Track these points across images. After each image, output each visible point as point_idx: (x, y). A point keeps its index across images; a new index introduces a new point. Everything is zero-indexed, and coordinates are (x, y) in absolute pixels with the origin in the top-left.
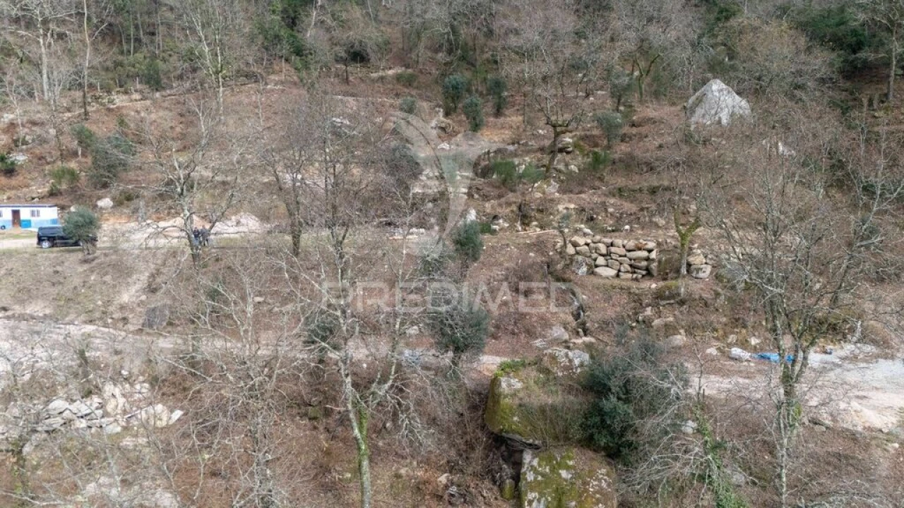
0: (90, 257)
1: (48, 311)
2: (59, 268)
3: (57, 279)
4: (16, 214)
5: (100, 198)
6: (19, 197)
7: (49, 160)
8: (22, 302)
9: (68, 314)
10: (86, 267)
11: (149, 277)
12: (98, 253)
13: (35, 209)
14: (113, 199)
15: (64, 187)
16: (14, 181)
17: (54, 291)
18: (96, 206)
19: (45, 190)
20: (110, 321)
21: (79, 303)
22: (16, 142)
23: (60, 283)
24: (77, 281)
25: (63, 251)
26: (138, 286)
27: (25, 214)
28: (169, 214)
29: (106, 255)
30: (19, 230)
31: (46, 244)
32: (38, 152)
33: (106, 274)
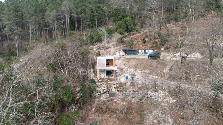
0: (158, 61)
1: (149, 72)
2: (152, 63)
3: (151, 65)
4: (145, 51)
5: (161, 48)
6: (146, 48)
7: (152, 40)
8: (144, 69)
9: (153, 73)
10: (157, 63)
11: (171, 67)
12: (160, 60)
13: (148, 50)
14: (164, 48)
15: (154, 45)
16: (145, 44)
17: (151, 68)
18: (161, 50)
19: (151, 46)
20: (161, 76)
21: (155, 71)
22: (146, 36)
23: (152, 66)
24: (155, 66)
25: (153, 59)
26: (168, 69)
27: (147, 51)
28: (176, 52)
29: (161, 61)
30: (145, 55)
31: (150, 58)
32: (150, 38)
33: (161, 65)
